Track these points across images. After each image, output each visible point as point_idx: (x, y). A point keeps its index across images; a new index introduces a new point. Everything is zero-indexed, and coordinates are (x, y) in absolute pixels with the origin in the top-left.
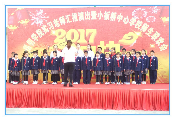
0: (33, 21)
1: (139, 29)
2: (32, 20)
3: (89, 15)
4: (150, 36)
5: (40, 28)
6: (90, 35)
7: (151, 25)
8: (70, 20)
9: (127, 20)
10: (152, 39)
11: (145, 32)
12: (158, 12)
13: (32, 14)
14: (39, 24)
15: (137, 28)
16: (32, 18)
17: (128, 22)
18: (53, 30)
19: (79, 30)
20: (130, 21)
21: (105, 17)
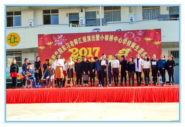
0: (56, 43)
1: (129, 46)
4: (137, 51)
5: (61, 47)
6: (95, 51)
7: (137, 43)
9: (121, 40)
11: (133, 49)
12: (142, 34)
13: (55, 38)
16: (55, 41)
21: (105, 38)
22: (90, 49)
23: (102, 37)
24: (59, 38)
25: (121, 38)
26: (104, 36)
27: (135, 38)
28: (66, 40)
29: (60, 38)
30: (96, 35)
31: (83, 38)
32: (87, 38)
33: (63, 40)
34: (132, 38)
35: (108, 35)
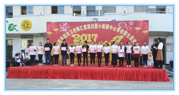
1: (122, 34)
2: (61, 28)
3: (93, 26)
4: (128, 38)
5: (65, 33)
6: (94, 37)
8: (82, 29)
9: (115, 29)
10: (130, 40)
11: (125, 36)
12: (133, 24)
13: (60, 25)
14: (65, 31)
15: (121, 33)
16: (60, 28)
17: (116, 30)
19: (87, 34)
20: (117, 29)
24: (64, 25)
25: (115, 27)
27: (127, 28)
28: (70, 27)
30: (95, 24)
31: (84, 26)
32: (87, 26)
34: (124, 27)
35: (105, 24)
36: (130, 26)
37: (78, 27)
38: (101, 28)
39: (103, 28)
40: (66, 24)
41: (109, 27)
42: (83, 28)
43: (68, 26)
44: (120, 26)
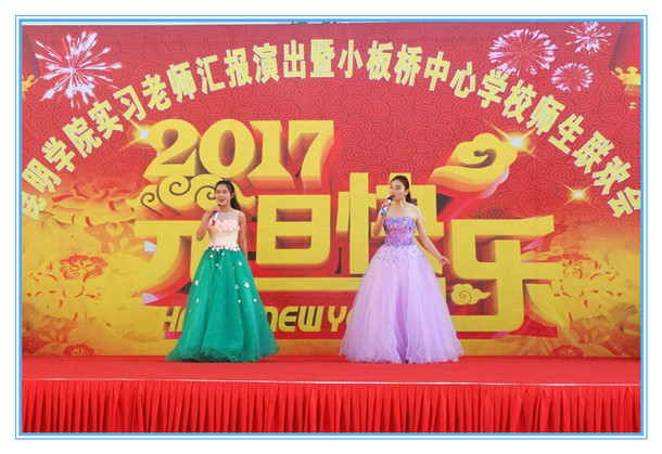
0: (51, 84)
1: (520, 119)
2: (48, 77)
3: (301, 56)
4: (566, 150)
5: (82, 112)
6: (305, 144)
7: (571, 104)
8: (216, 81)
9: (467, 79)
10: (578, 163)
11: (545, 136)
12: (602, 44)
13: (46, 54)
14: (78, 96)
15: (511, 115)
16: (48, 71)
17: (472, 89)
18: (141, 123)
19: (255, 124)
20: (479, 86)
21: (370, 66)
22: (270, 129)
23: (351, 53)
24: (75, 52)
25: (469, 65)
26: (363, 48)
27: (559, 71)
28: (117, 66)
29: (83, 54)
30: (314, 42)
31: (226, 61)
32: (256, 59)
33: (102, 67)
34: (538, 66)
35: (390, 46)
36: (584, 57)
37: (187, 65)
38: (362, 73)
39: (374, 75)
40: (92, 38)
41: (417, 69)
42: (219, 71)
43: (104, 58)
44: (504, 60)
